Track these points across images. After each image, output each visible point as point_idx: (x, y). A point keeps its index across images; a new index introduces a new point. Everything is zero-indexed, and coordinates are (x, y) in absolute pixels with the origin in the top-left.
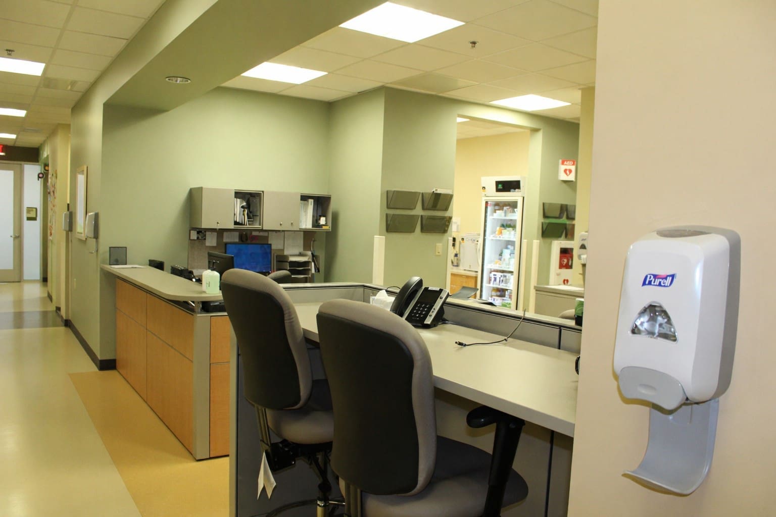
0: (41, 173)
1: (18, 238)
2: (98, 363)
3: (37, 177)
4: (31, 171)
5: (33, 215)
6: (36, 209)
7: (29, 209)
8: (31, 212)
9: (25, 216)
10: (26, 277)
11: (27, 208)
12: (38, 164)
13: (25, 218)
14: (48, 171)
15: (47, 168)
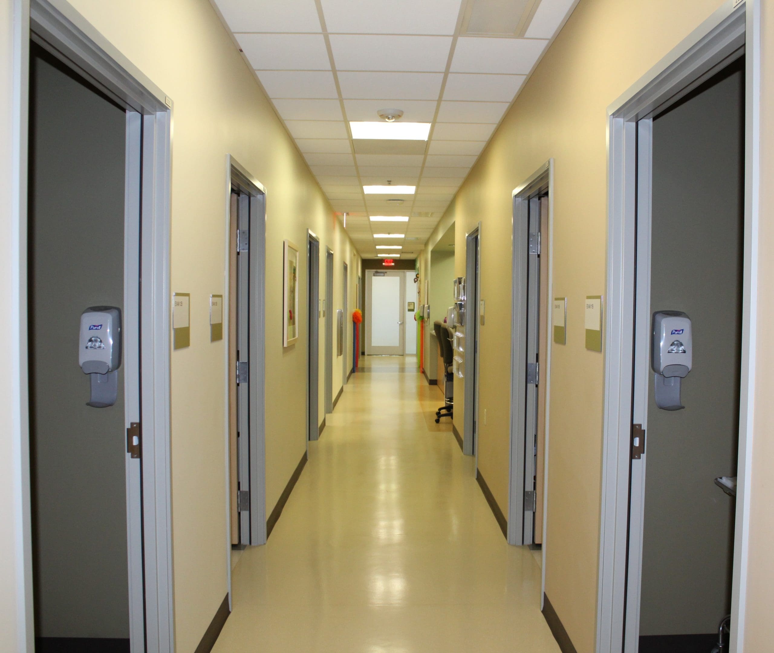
0: (415, 278)
1: (403, 324)
2: (429, 381)
3: (413, 281)
4: (410, 275)
5: (412, 308)
6: (414, 303)
7: (409, 304)
8: (411, 305)
9: (407, 308)
10: (407, 352)
11: (408, 302)
12: (414, 271)
13: (407, 310)
14: (418, 277)
15: (418, 276)
